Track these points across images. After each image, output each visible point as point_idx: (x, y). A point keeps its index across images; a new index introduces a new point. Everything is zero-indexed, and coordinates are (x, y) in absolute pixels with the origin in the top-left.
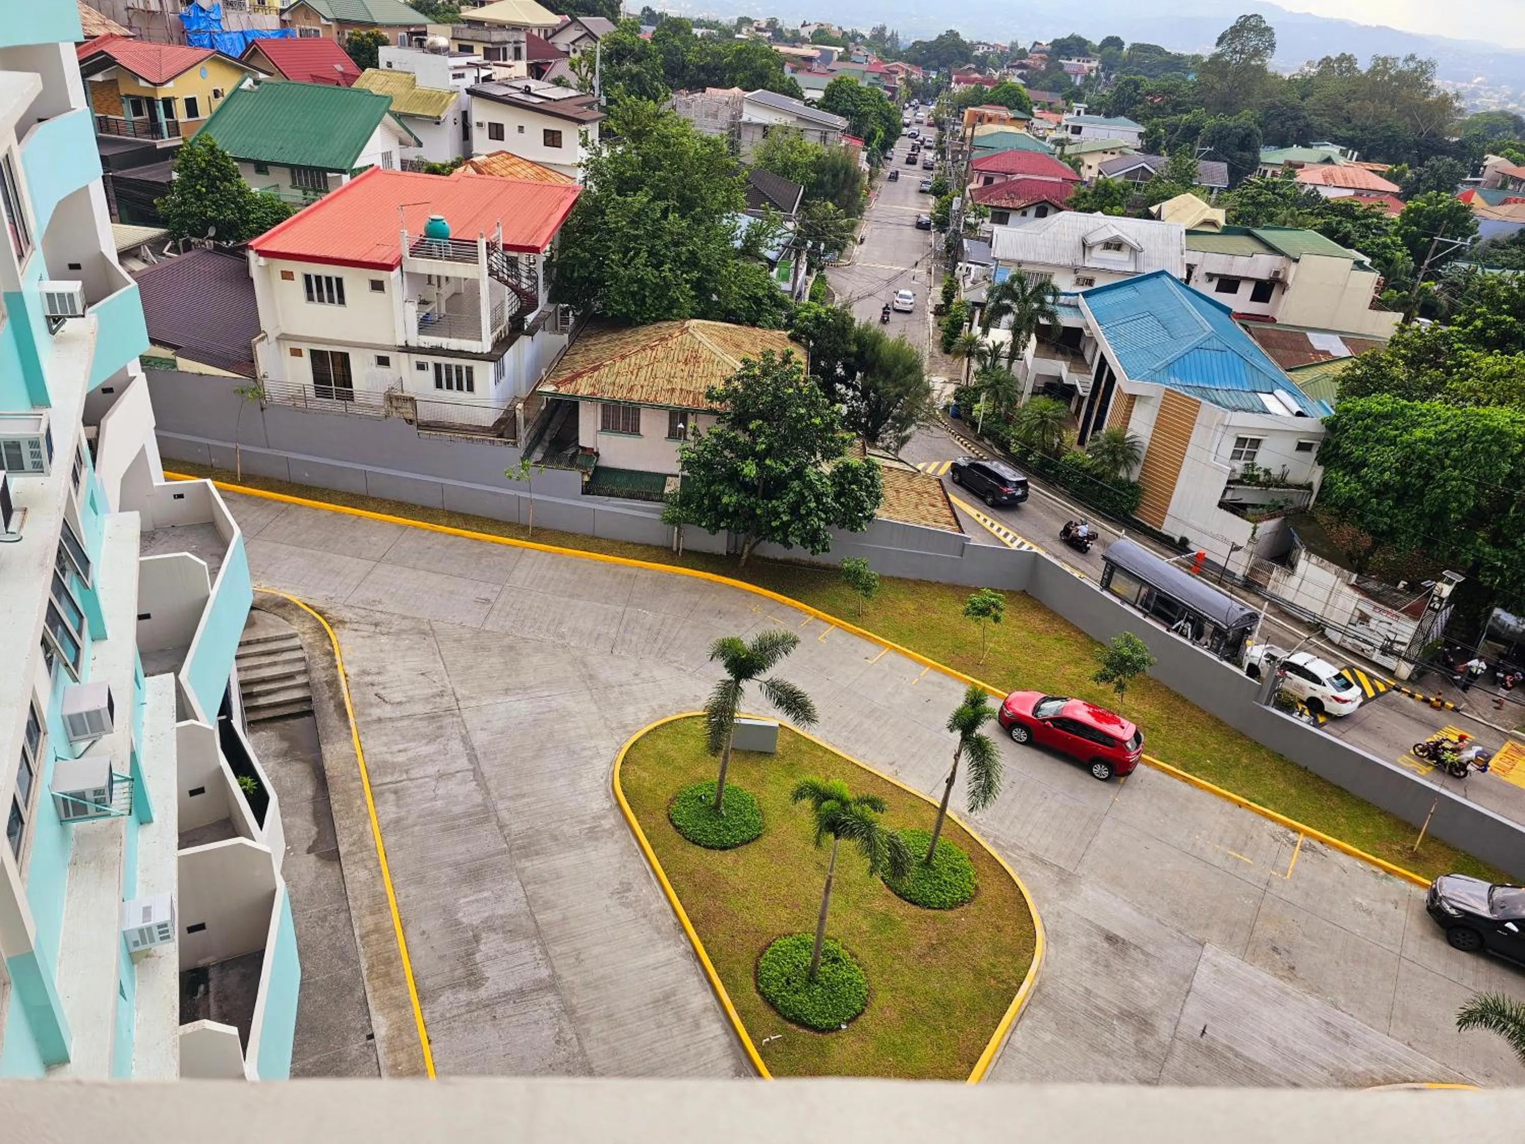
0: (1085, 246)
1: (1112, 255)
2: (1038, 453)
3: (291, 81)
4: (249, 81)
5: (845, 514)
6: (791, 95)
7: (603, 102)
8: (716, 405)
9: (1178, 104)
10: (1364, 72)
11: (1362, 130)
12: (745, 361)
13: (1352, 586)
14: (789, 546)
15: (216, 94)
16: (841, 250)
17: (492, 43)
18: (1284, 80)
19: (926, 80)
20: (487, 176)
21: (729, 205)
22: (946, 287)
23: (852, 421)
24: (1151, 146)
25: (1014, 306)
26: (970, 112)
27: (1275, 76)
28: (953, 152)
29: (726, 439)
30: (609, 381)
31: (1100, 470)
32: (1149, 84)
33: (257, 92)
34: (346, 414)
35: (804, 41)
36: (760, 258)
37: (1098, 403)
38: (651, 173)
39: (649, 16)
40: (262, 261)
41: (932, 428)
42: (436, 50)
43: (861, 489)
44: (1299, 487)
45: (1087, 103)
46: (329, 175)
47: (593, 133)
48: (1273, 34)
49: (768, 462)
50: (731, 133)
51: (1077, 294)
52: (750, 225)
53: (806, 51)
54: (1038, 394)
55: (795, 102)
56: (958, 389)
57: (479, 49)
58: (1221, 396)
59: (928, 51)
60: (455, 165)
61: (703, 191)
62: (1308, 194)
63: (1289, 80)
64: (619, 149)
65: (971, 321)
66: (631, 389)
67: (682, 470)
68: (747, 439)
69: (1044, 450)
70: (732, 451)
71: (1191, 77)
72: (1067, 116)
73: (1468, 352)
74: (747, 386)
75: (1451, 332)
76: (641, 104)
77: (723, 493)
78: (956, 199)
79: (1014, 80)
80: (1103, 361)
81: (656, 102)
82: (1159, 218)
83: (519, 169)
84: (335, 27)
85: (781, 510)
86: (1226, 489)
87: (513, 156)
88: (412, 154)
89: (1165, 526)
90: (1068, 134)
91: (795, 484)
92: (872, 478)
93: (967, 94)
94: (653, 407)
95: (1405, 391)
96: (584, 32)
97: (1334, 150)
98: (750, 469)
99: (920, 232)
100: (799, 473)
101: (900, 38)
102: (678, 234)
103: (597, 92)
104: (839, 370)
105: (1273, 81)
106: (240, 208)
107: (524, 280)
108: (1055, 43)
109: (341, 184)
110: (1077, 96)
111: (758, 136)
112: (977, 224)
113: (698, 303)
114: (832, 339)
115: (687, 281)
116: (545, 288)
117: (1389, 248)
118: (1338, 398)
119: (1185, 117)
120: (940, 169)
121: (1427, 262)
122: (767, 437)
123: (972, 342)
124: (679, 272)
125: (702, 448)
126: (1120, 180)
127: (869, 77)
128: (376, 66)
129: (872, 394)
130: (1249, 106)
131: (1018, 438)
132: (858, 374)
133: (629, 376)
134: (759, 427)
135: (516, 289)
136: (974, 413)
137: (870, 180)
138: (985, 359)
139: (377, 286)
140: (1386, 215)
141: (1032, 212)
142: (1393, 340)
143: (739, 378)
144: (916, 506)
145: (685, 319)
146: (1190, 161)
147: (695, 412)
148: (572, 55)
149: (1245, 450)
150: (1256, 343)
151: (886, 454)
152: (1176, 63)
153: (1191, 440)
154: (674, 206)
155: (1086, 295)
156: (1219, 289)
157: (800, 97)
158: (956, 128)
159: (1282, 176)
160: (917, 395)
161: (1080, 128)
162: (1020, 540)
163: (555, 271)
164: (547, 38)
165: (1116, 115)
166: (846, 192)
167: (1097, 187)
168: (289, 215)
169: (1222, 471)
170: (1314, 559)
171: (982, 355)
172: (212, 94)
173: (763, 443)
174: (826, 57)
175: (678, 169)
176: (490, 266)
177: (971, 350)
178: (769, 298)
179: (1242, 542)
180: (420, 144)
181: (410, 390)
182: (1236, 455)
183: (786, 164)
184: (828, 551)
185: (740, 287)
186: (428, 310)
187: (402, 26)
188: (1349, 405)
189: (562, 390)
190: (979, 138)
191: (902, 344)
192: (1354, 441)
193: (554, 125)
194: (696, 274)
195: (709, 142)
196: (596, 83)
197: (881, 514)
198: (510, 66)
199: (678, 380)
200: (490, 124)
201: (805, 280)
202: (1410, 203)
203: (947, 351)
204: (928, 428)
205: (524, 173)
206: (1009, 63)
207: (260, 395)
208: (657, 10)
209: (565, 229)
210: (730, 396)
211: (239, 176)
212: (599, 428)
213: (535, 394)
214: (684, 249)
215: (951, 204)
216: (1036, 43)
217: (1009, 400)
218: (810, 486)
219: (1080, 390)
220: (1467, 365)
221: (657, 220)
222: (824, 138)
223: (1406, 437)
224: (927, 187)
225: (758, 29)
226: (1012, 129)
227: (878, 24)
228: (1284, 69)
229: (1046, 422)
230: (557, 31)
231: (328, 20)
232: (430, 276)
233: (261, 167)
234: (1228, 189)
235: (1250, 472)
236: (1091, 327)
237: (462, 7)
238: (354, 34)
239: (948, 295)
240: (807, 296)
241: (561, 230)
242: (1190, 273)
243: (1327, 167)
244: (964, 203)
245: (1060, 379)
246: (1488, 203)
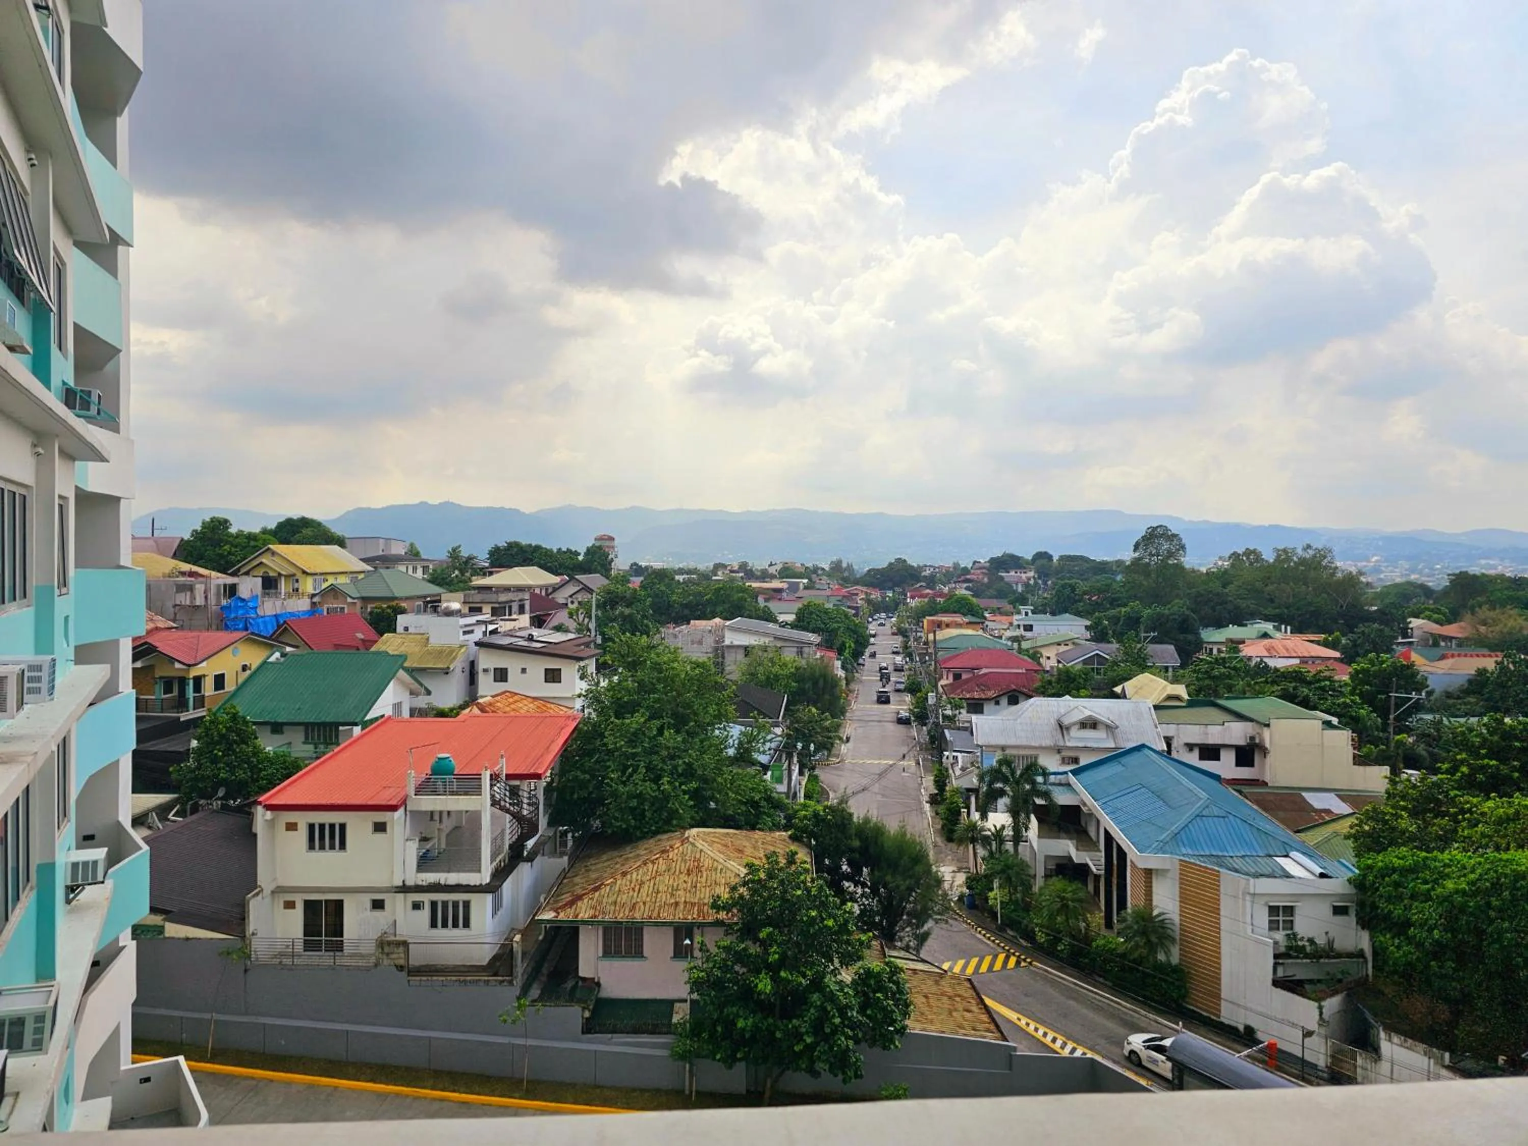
0: (1062, 728)
1: (1089, 733)
2: (1067, 940)
3: (315, 650)
4: (277, 655)
5: (873, 1029)
6: (767, 620)
7: (599, 640)
8: (722, 915)
9: (1114, 600)
10: (1271, 561)
11: (1287, 608)
12: (749, 866)
13: (1447, 1067)
14: (815, 1074)
15: (244, 668)
16: (829, 750)
17: (499, 603)
18: (1202, 574)
19: (884, 598)
20: (491, 714)
21: (720, 717)
22: (936, 776)
23: (866, 920)
24: (1099, 635)
25: (1007, 789)
26: (928, 621)
27: (1193, 571)
28: (919, 654)
29: (736, 952)
30: (610, 900)
31: (1136, 955)
32: (1082, 586)
33: (282, 664)
34: (333, 968)
35: (773, 577)
36: (754, 763)
37: (1115, 881)
38: (647, 696)
39: (637, 570)
40: (269, 815)
41: (950, 921)
42: (449, 613)
43: (887, 998)
44: (1350, 955)
45: (1032, 605)
46: (341, 728)
47: (592, 668)
48: (1180, 539)
49: (783, 974)
50: (716, 656)
51: (1066, 773)
52: (742, 733)
53: (776, 584)
54: (1051, 876)
55: (771, 625)
56: (967, 878)
57: (487, 609)
58: (1238, 863)
59: (882, 576)
60: (462, 707)
61: (695, 707)
62: (1257, 665)
63: (1207, 573)
64: (616, 679)
65: (968, 807)
66: (633, 907)
67: (692, 992)
68: (758, 950)
69: (1073, 937)
70: (743, 966)
71: (1119, 578)
72: (1016, 617)
73: (1466, 797)
74: (753, 892)
75: (1441, 780)
76: (635, 639)
77: (738, 1016)
78: (930, 694)
79: (962, 591)
80: (1109, 838)
81: (648, 636)
82: (1125, 697)
83: (521, 705)
84: (359, 604)
85: (804, 1030)
86: (1276, 965)
87: (516, 694)
88: (422, 702)
89: (1223, 1013)
90: (1021, 631)
91: (815, 997)
92: (897, 983)
93: (922, 606)
94: (656, 924)
95: (1421, 841)
96: (581, 586)
97: (1268, 627)
98: (764, 985)
99: (901, 728)
100: (817, 984)
101: (855, 567)
102: (674, 748)
103: (593, 634)
104: (844, 867)
105: (1193, 575)
106: (252, 768)
107: (525, 806)
108: (993, 561)
109: (352, 736)
110: (1023, 600)
111: (740, 655)
112: (955, 716)
113: (697, 813)
114: (833, 836)
115: (685, 792)
116: (545, 812)
117: (1351, 707)
118: (1356, 856)
119: (1123, 610)
120: (910, 670)
121: (1392, 717)
122: (779, 945)
123: (973, 827)
124: (677, 784)
125: (711, 965)
126: (1079, 667)
127: (834, 600)
128: (394, 631)
129: (882, 890)
130: (1177, 596)
131: (1042, 926)
132: (865, 869)
133: (631, 893)
134: (770, 935)
135: (517, 817)
136: (990, 902)
137: (847, 684)
138: (990, 845)
139: (380, 827)
140: (1336, 678)
141: (1004, 701)
142: (1387, 792)
143: (745, 884)
144: (950, 1013)
145: (685, 829)
146: (1139, 646)
147: (701, 926)
148: (570, 605)
149: (1281, 918)
150: (1255, 807)
151: (908, 955)
152: (1102, 567)
153: (1222, 913)
154: (669, 723)
155: (1075, 772)
156: (1202, 758)
157: (775, 621)
158: (919, 634)
159: (1228, 652)
160: (929, 887)
161: (1031, 626)
162: (1070, 1046)
163: (555, 794)
164: (547, 595)
165: (1060, 613)
166: (827, 697)
167: (1059, 674)
168: (299, 769)
169: (1265, 944)
170: (1396, 1039)
171: (986, 841)
172: (240, 669)
173: (775, 953)
174: (794, 588)
175: (671, 691)
176: (493, 796)
177: (974, 836)
178: (765, 800)
179: (1313, 1025)
180: (429, 693)
181: (404, 932)
182: (1273, 926)
183: (768, 678)
184: (861, 1076)
185: (737, 793)
186: (428, 847)
187: (419, 597)
188: (1370, 862)
189: (562, 916)
190: (942, 641)
191: (904, 834)
192: (1389, 900)
193: (553, 664)
194: (694, 785)
195: (698, 665)
196: (592, 626)
197: (914, 1026)
198: (515, 620)
199: (681, 893)
200: (495, 669)
201: (799, 781)
202: (1355, 666)
203: (950, 840)
204: (947, 922)
205: (525, 708)
206: (955, 579)
207: (245, 954)
208: (643, 564)
209: (566, 757)
210: (737, 903)
211: (256, 738)
212: (601, 955)
213: (534, 923)
214: (680, 762)
215: (927, 699)
216: (975, 562)
217: (1023, 884)
218: (831, 998)
219: (1094, 869)
220: (1470, 811)
221: (654, 737)
222: (800, 652)
223: (1439, 890)
224: (902, 687)
225: (732, 571)
226: (969, 632)
227: (835, 559)
228: (1200, 565)
229: (1067, 906)
230: (556, 588)
231: (354, 598)
232: (432, 813)
233: (277, 728)
234: (1182, 666)
235: (1294, 944)
236: (1088, 803)
237: (474, 578)
238: (376, 608)
239: (941, 781)
240: (802, 795)
241: (562, 756)
242: (1169, 745)
243: (1266, 642)
244: (939, 698)
245: (1070, 858)
246: (1427, 659)
